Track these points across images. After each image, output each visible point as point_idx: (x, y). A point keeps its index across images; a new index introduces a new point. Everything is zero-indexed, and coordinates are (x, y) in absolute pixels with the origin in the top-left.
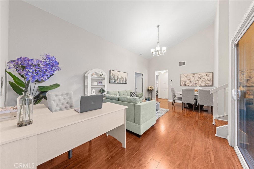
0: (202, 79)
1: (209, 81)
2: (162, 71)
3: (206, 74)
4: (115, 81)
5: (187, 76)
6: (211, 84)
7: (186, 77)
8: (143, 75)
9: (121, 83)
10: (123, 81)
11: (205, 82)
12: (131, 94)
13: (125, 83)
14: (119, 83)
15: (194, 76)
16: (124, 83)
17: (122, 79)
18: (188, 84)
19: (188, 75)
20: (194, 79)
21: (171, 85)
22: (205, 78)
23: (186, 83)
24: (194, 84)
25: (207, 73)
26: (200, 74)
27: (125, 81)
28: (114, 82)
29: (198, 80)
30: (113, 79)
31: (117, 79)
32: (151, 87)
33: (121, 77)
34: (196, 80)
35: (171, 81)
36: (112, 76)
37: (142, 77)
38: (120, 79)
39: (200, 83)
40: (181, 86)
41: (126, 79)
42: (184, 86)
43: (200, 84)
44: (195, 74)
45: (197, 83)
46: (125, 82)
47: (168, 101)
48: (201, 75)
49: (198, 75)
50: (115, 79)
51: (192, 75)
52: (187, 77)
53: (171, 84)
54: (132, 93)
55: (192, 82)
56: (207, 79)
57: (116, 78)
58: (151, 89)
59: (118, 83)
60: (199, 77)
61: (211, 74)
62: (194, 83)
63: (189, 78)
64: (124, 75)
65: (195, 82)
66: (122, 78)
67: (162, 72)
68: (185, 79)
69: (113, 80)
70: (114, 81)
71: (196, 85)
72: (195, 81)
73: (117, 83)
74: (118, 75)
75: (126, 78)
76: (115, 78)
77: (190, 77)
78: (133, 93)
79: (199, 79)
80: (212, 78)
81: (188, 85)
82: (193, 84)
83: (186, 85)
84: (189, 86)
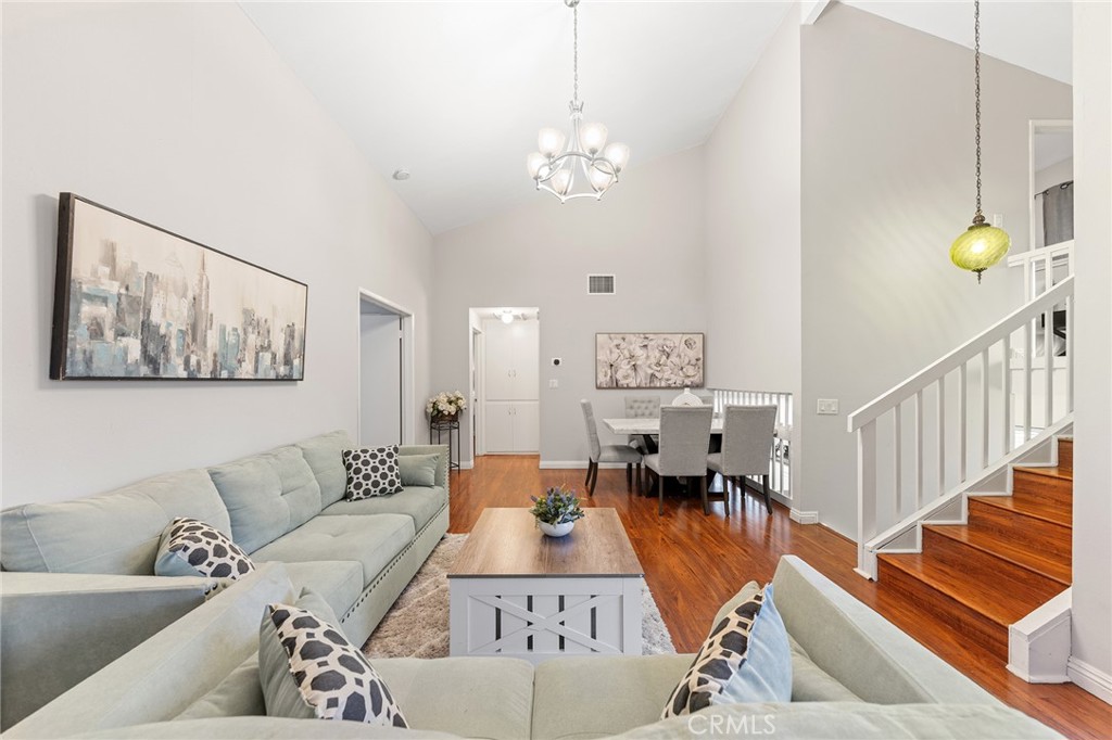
0: (673, 358)
1: (694, 366)
2: (508, 309)
3: (686, 337)
4: (165, 349)
5: (623, 345)
6: (697, 380)
7: (618, 346)
8: (406, 319)
9: (246, 370)
10: (266, 357)
11: (682, 369)
12: (357, 471)
13: (288, 379)
14: (214, 379)
15: (645, 346)
16: (279, 379)
17: (253, 340)
18: (626, 377)
19: (624, 339)
20: (648, 357)
21: (556, 385)
22: (682, 355)
23: (619, 376)
24: (646, 379)
25: (688, 336)
26: (665, 336)
27: (287, 355)
29: (658, 364)
30: (132, 322)
31: (194, 332)
32: (453, 399)
33: (248, 313)
34: (653, 360)
35: (557, 362)
36: (114, 288)
37: (399, 334)
38: (231, 339)
39: (666, 377)
40: (599, 388)
41: (297, 343)
42: (609, 388)
43: (668, 380)
44: (651, 337)
45: (657, 374)
46: (282, 370)
47: (543, 464)
48: (668, 343)
49: (661, 342)
51: (640, 341)
52: (621, 347)
53: (556, 382)
54: (366, 463)
55: (638, 369)
56: (686, 362)
57: (168, 315)
58: (452, 409)
59: (205, 373)
60: (664, 351)
61: (698, 339)
62: (646, 373)
63: (629, 350)
64: (278, 305)
65: (650, 371)
66: (251, 321)
67: (507, 314)
68: (615, 356)
69: (131, 343)
70: (135, 354)
71: (652, 385)
72: (650, 367)
73: (192, 379)
74: (205, 285)
75: (299, 327)
76: (155, 318)
77: (631, 348)
78: (374, 456)
79: (664, 357)
80: (701, 356)
81: (627, 381)
82: (642, 379)
83: (619, 383)
84: (628, 388)
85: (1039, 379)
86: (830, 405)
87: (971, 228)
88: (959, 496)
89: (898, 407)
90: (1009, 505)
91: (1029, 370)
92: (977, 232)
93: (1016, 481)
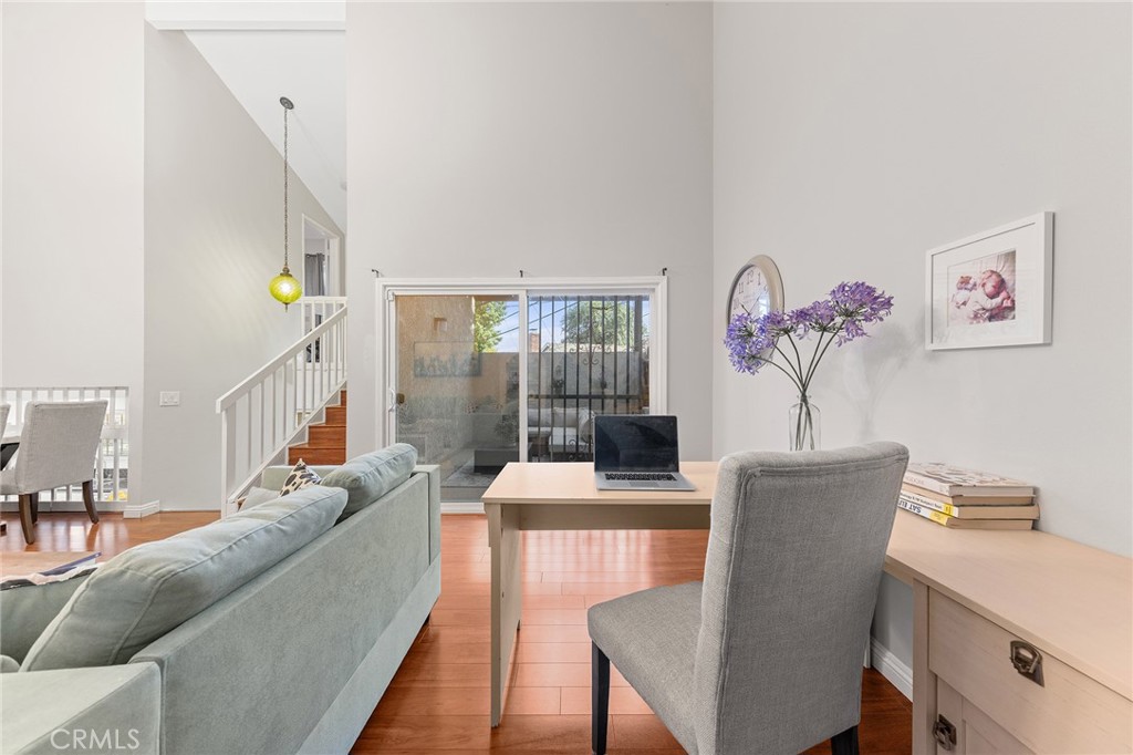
85: (309, 374)
86: (172, 398)
87: (281, 274)
88: (284, 449)
89: (250, 393)
90: (307, 446)
91: (305, 370)
92: (285, 278)
93: (310, 433)
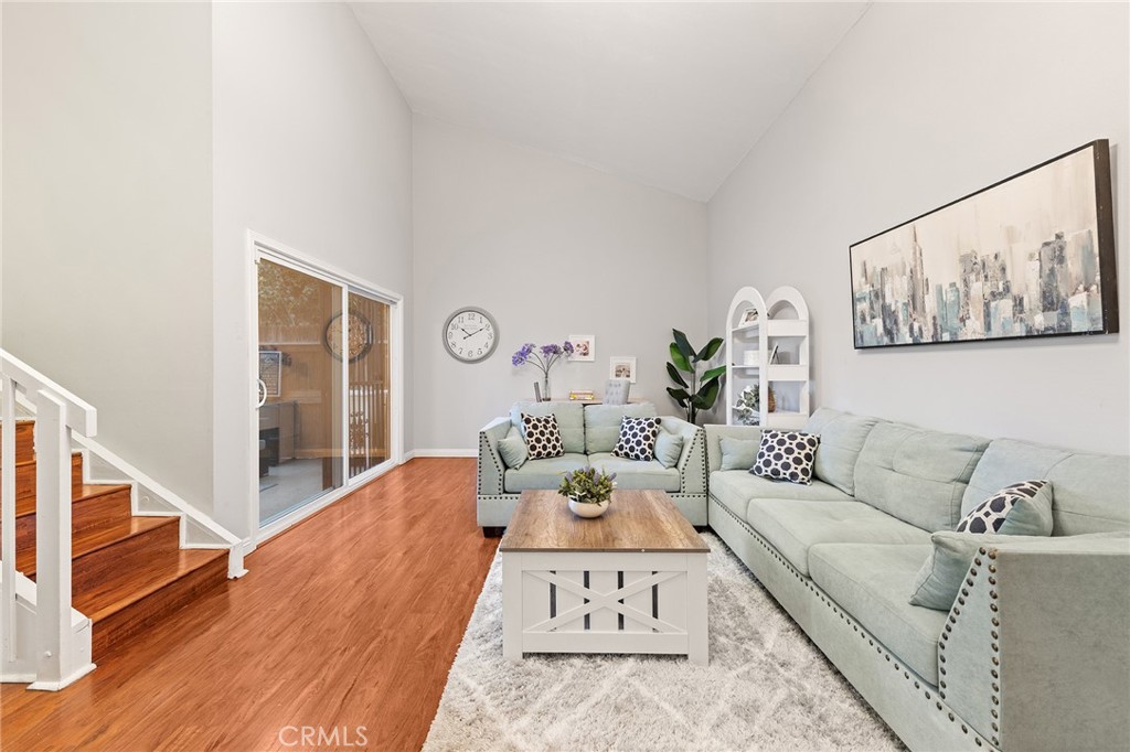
4: (896, 323)
13: (1061, 333)
14: (936, 343)
17: (978, 288)
28: (886, 341)
30: (877, 306)
31: (914, 302)
36: (867, 289)
38: (950, 297)
41: (1073, 267)
50: (888, 314)
57: (896, 294)
59: (927, 338)
66: (973, 267)
69: (879, 322)
70: (880, 330)
74: (918, 254)
76: (888, 300)
